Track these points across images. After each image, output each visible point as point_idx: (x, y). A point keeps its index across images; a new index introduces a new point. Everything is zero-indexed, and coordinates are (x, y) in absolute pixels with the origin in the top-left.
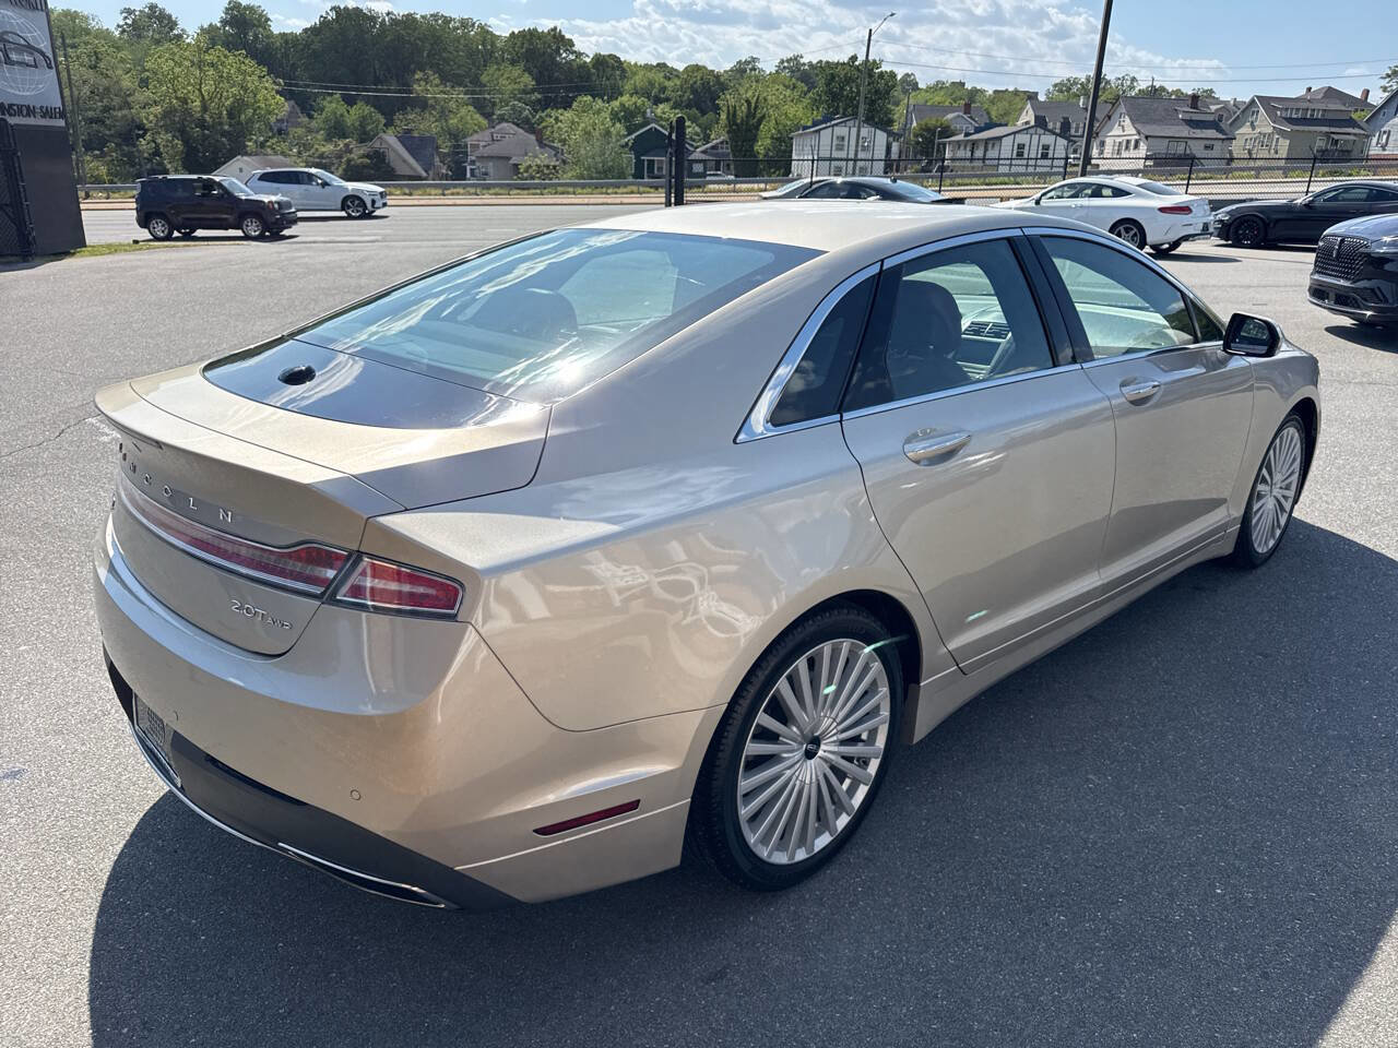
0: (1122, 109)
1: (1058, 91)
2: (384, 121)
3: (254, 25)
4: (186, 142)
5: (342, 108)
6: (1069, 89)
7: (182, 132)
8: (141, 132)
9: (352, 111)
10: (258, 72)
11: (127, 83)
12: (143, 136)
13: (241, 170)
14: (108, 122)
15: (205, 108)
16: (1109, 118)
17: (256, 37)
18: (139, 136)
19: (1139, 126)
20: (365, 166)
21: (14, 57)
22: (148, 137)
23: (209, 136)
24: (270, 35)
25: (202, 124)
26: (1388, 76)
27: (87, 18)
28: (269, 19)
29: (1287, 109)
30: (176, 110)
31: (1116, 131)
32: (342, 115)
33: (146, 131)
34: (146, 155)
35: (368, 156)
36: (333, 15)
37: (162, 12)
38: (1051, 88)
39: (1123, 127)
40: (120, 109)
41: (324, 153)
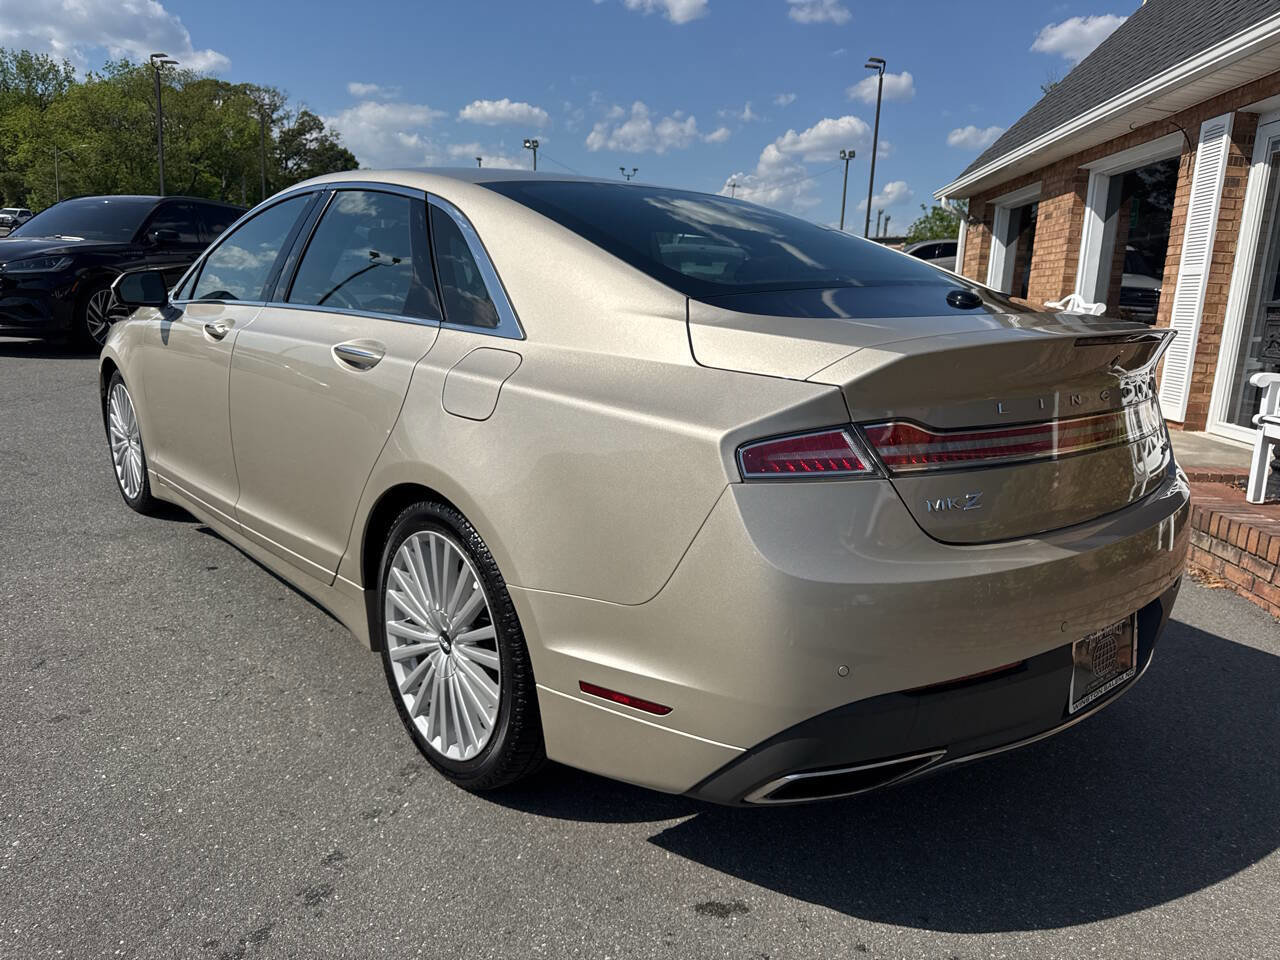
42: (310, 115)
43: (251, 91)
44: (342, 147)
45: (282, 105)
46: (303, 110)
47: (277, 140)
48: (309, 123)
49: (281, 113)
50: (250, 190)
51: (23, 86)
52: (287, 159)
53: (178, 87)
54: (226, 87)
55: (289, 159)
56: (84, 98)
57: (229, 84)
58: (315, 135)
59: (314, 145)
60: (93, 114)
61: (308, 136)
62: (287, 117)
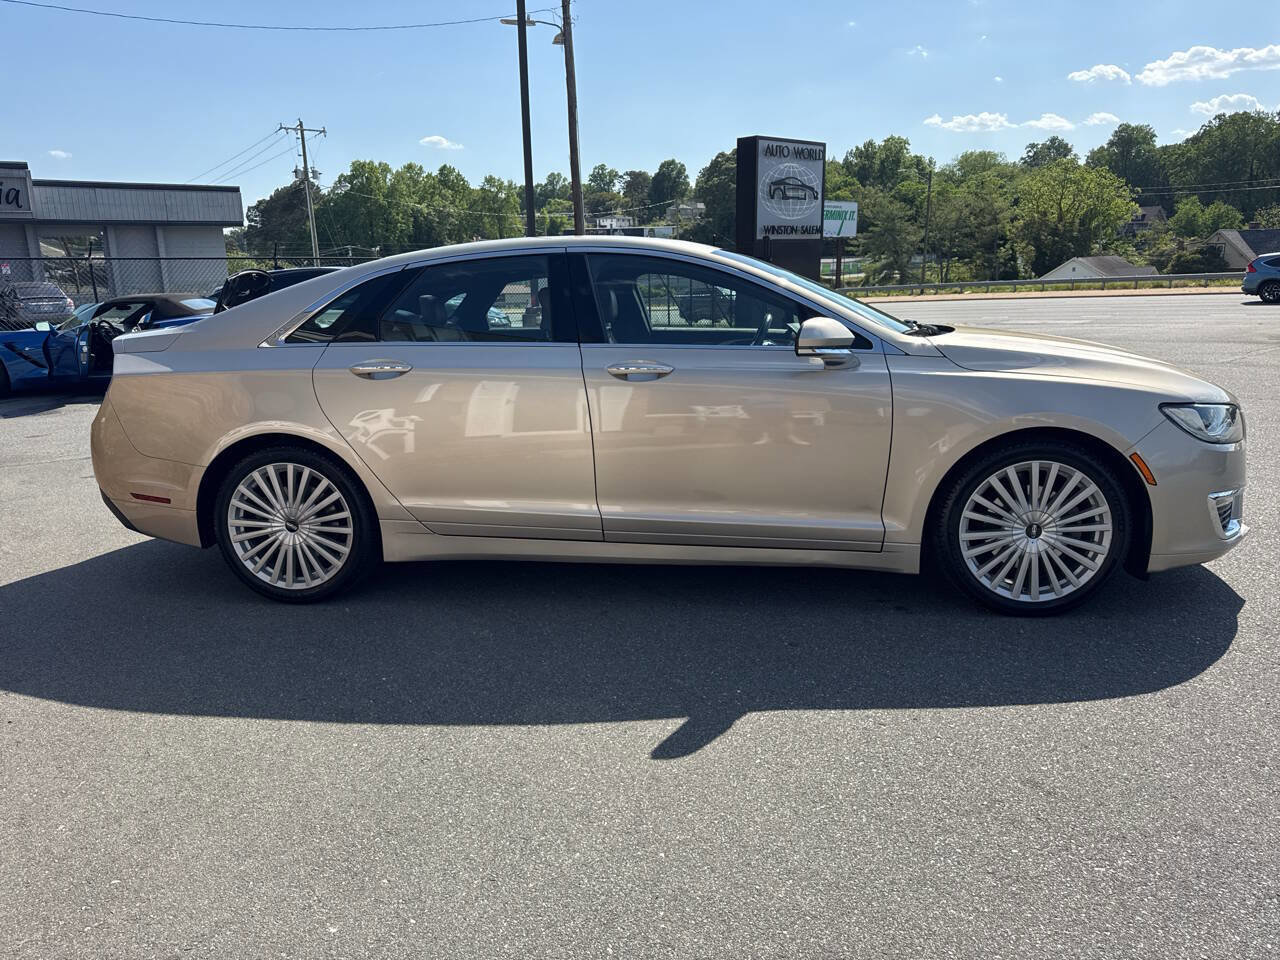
2: (1241, 217)
3: (1139, 143)
4: (1038, 248)
5: (1196, 210)
7: (1036, 241)
8: (1001, 242)
9: (1207, 211)
10: (1116, 184)
11: (1000, 203)
12: (1003, 245)
13: (1074, 269)
14: (977, 235)
15: (1061, 218)
17: (1139, 151)
18: (999, 246)
20: (1194, 262)
21: (790, 193)
22: (1007, 246)
23: (1057, 242)
24: (1153, 150)
25: (1054, 232)
27: (996, 155)
28: (1155, 136)
30: (1035, 223)
32: (1194, 216)
33: (1006, 241)
34: (1002, 260)
35: (1200, 252)
36: (1216, 123)
37: (1061, 142)
40: (990, 224)
41: (1164, 251)
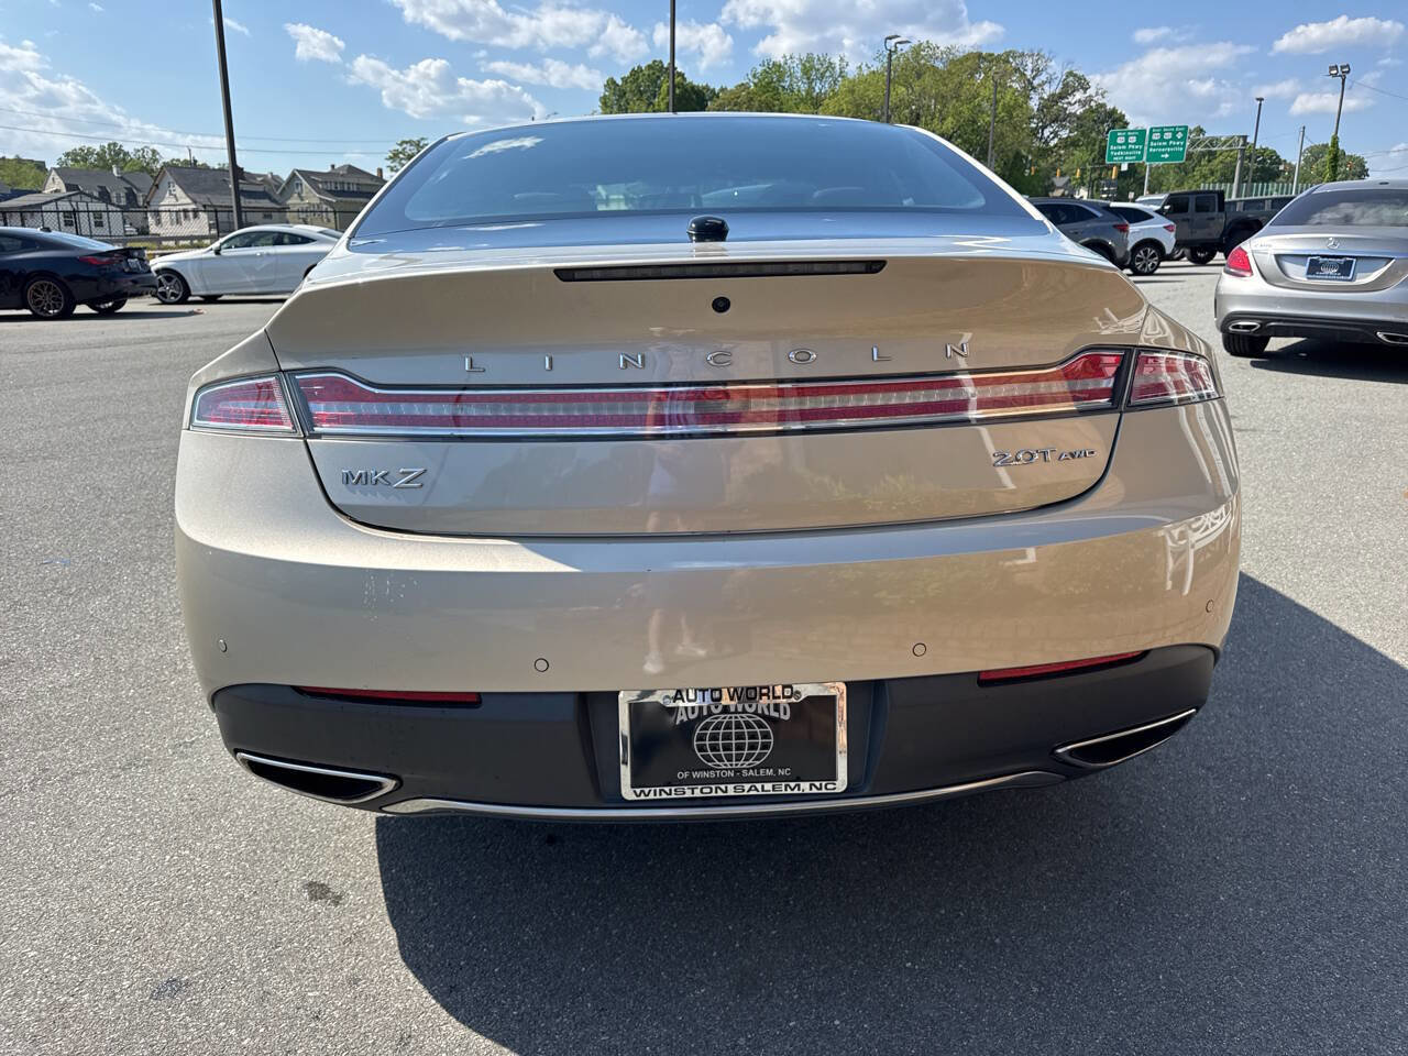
0: (169, 178)
1: (72, 160)
6: (85, 160)
16: (157, 186)
19: (194, 195)
26: (391, 158)
29: (326, 182)
31: (168, 200)
38: (63, 158)
39: (175, 196)
42: (1075, 75)
43: (1014, 58)
44: (1110, 106)
45: (1045, 69)
46: (1068, 70)
47: (1036, 108)
48: (1075, 83)
49: (1043, 77)
50: (999, 166)
51: (804, 87)
52: (1044, 128)
53: (940, 65)
54: (990, 58)
55: (1046, 127)
56: (852, 92)
57: (993, 55)
58: (1079, 95)
59: (1078, 110)
60: (858, 106)
61: (1071, 99)
62: (1049, 81)
